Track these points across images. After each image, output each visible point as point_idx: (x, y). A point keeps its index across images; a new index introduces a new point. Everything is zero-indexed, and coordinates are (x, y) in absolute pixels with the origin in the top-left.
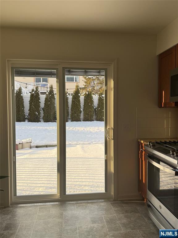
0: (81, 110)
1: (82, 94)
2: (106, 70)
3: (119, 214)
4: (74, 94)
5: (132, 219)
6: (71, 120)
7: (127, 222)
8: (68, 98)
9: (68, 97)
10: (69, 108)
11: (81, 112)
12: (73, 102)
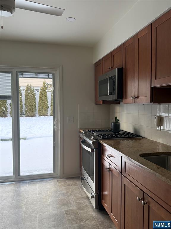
0: (49, 105)
1: (50, 91)
2: (53, 74)
3: (62, 187)
4: (41, 90)
5: (70, 190)
6: (38, 115)
7: (66, 192)
8: (35, 94)
9: (35, 92)
10: (36, 103)
11: (48, 107)
12: (41, 97)
